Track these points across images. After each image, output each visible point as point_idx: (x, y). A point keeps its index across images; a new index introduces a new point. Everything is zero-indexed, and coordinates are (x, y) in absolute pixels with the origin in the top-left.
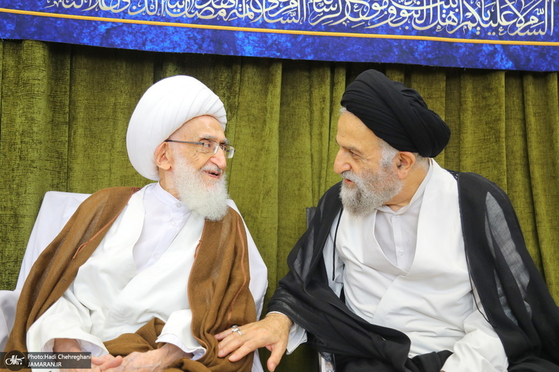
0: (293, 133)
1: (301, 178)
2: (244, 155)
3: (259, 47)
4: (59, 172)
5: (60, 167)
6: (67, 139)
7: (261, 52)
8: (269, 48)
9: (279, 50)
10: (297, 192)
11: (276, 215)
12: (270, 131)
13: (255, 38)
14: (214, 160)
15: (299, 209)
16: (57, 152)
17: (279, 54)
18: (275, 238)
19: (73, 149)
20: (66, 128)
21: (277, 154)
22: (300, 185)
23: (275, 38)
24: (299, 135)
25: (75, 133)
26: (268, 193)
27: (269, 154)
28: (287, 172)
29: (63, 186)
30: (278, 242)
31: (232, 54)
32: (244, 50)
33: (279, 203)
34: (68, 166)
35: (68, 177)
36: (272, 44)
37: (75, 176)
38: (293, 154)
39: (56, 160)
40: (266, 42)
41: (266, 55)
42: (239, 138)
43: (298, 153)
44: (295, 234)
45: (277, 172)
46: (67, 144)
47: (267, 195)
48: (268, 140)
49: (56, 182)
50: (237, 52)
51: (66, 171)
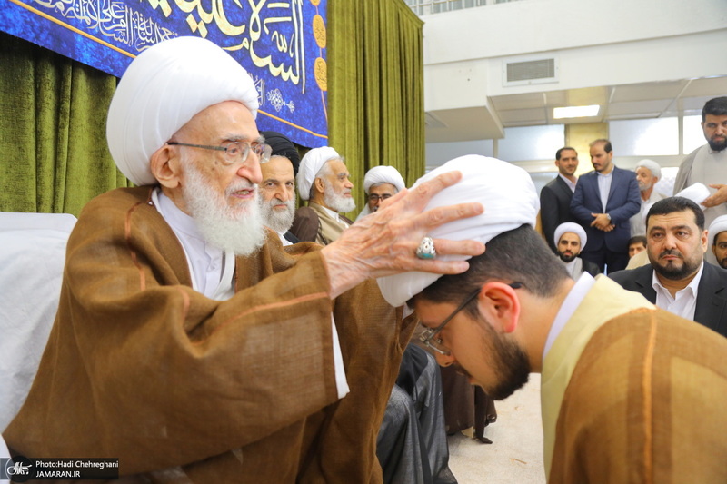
3: (95, 57)
7: (97, 63)
8: (105, 61)
9: (112, 67)
13: (93, 47)
14: (245, 172)
17: (112, 70)
23: (109, 53)
31: (70, 56)
32: (82, 56)
36: (107, 58)
40: (102, 55)
41: (101, 68)
50: (76, 56)
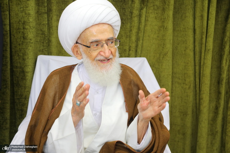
0: (182, 16)
1: (186, 43)
2: (150, 30)
4: (43, 43)
5: (44, 40)
6: (47, 22)
10: (183, 52)
11: (171, 67)
12: (168, 17)
14: (102, 53)
15: (185, 62)
16: (41, 30)
18: (171, 80)
19: (51, 29)
20: (46, 16)
21: (172, 30)
22: (186, 48)
24: (186, 17)
25: (51, 19)
26: (166, 54)
27: (167, 31)
28: (177, 39)
29: (45, 50)
30: (172, 82)
33: (173, 58)
34: (48, 39)
35: (49, 45)
37: (53, 45)
38: (181, 29)
39: (41, 35)
42: (148, 20)
43: (185, 29)
44: (182, 77)
45: (171, 41)
46: (47, 26)
47: (166, 55)
48: (166, 22)
49: (42, 48)
51: (47, 42)
